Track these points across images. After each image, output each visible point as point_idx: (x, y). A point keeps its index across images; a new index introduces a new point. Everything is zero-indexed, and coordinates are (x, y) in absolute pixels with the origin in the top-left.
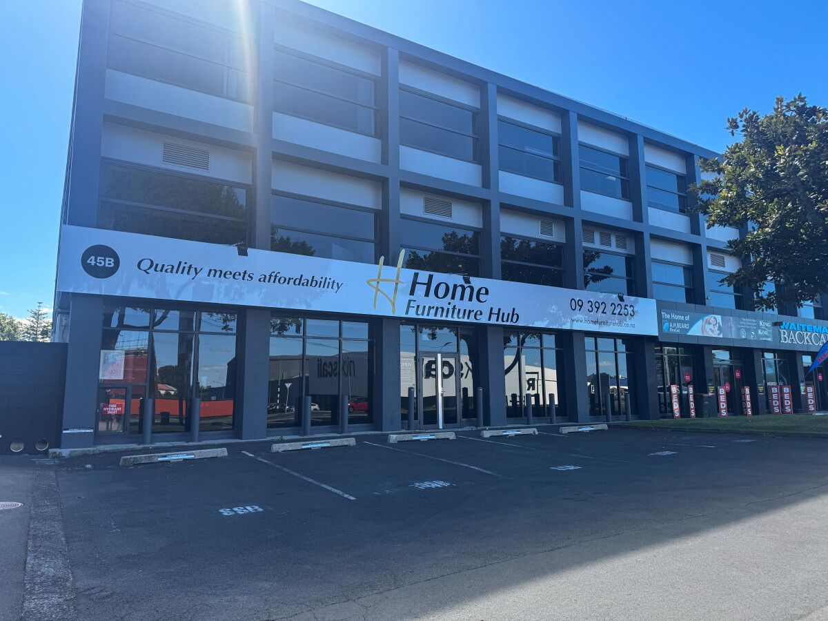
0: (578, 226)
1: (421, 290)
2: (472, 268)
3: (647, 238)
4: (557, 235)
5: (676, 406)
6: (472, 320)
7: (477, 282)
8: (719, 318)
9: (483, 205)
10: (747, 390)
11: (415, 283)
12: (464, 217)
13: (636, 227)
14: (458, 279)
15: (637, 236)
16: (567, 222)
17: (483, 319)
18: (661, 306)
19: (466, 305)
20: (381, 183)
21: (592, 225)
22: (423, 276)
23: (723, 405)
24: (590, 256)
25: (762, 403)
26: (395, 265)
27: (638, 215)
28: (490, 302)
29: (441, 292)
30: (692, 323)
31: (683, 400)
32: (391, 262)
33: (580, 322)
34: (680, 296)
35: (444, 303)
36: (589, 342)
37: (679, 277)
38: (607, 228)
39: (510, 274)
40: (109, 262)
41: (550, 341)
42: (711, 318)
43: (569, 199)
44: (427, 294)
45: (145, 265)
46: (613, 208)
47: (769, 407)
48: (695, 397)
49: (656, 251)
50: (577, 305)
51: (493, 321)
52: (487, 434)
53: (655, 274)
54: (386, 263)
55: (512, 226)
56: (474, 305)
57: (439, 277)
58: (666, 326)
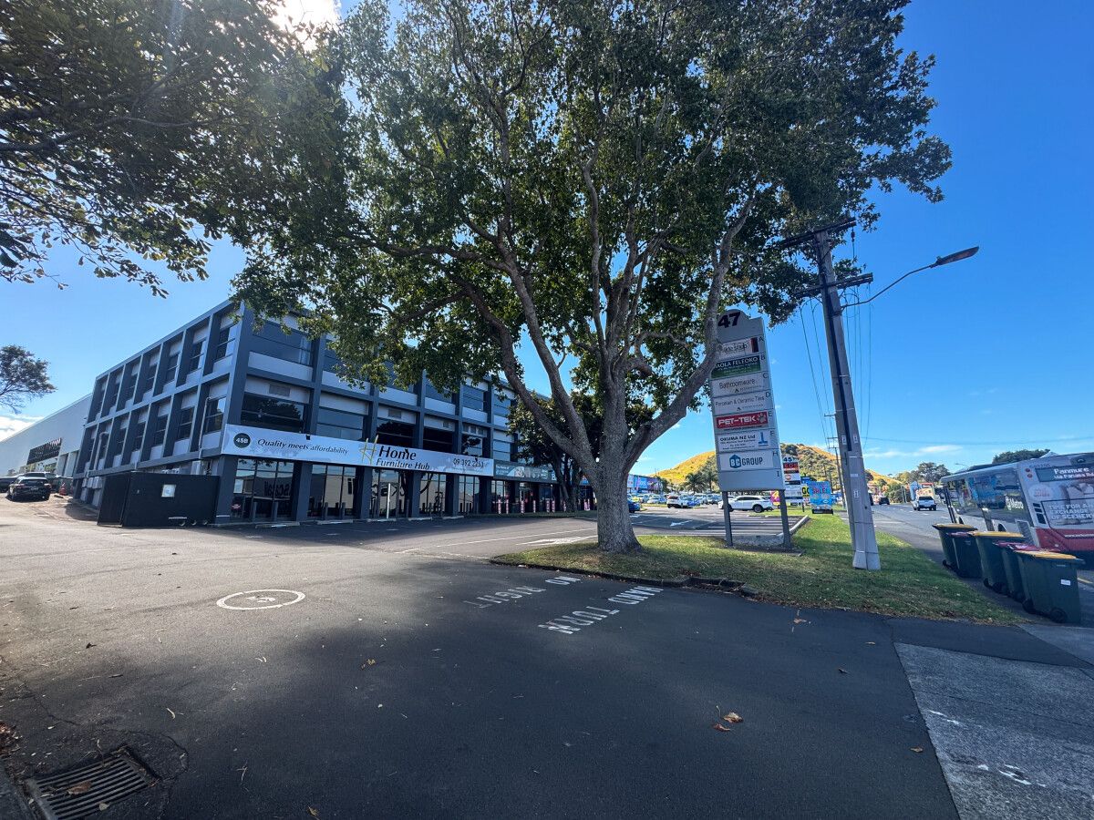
0: (460, 424)
1: (384, 454)
2: (408, 443)
3: (492, 430)
4: (450, 428)
5: (500, 509)
6: (407, 468)
7: (411, 450)
8: (523, 468)
9: (417, 414)
10: (534, 502)
11: (382, 450)
12: (407, 419)
13: (488, 425)
14: (403, 449)
15: (488, 430)
16: (456, 422)
17: (413, 468)
18: (496, 462)
19: (405, 461)
20: (369, 404)
21: (467, 424)
22: (386, 447)
23: (522, 509)
24: (465, 437)
25: (541, 508)
26: (373, 441)
27: (489, 420)
28: (416, 460)
29: (394, 455)
30: (510, 470)
31: (503, 506)
32: (371, 441)
33: (458, 469)
34: (507, 458)
35: (395, 460)
36: (462, 479)
37: (507, 448)
38: (474, 426)
39: (427, 447)
40: (246, 441)
41: (443, 478)
42: (519, 468)
43: (458, 412)
44: (387, 456)
45: (262, 442)
46: (477, 415)
47: (545, 510)
48: (509, 504)
49: (496, 436)
50: (457, 462)
51: (417, 469)
52: (410, 519)
53: (495, 446)
54: (369, 441)
55: (429, 423)
56: (409, 461)
57: (393, 448)
58: (497, 472)
